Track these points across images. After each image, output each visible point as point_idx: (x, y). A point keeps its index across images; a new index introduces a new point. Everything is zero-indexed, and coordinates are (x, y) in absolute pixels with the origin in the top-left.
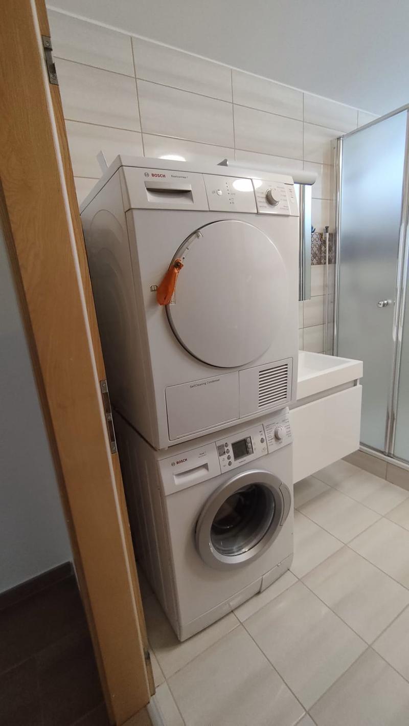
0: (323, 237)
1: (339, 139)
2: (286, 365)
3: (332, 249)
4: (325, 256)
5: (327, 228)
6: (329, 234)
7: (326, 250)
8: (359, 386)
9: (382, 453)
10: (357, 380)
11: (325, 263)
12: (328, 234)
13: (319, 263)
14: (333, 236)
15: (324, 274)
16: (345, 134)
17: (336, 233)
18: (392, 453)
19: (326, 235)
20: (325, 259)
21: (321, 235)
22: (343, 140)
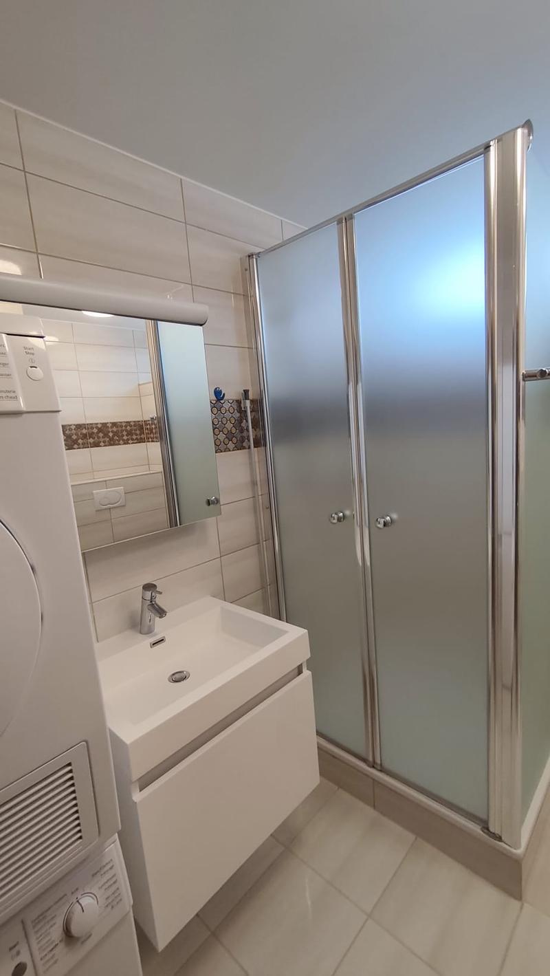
0: (242, 406)
1: (250, 256)
2: (69, 764)
3: (258, 423)
4: (248, 436)
5: (246, 392)
6: (252, 401)
7: (248, 426)
8: (307, 673)
9: (364, 760)
10: (301, 664)
11: (249, 448)
12: (248, 402)
13: (239, 447)
14: (258, 404)
15: (251, 464)
16: (263, 250)
17: (262, 399)
18: (379, 762)
19: (245, 403)
20: (249, 441)
21: (239, 402)
22: (256, 259)
